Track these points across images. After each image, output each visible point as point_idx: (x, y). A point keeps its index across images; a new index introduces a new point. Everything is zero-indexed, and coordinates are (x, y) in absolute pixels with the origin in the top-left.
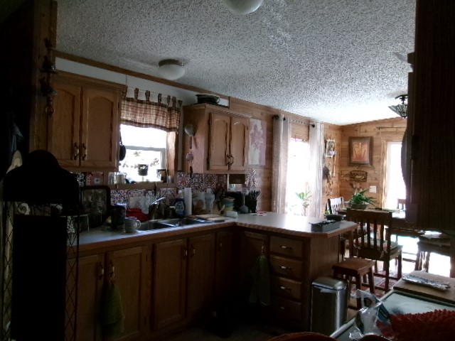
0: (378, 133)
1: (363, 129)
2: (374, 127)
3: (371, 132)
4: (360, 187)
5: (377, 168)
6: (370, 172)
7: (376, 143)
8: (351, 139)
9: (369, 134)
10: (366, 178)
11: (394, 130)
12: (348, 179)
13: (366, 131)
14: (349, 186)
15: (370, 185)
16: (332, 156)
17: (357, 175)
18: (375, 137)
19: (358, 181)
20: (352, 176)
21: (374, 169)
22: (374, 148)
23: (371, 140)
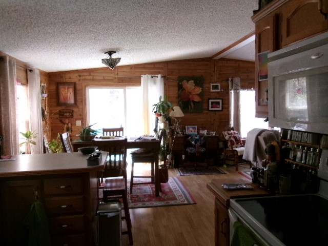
0: (80, 80)
1: (68, 76)
2: (77, 75)
3: (74, 78)
4: (69, 123)
5: (81, 107)
6: (75, 110)
7: (78, 87)
8: (58, 84)
9: (73, 81)
10: (73, 115)
11: (91, 78)
12: (58, 116)
13: (70, 78)
14: (60, 122)
15: (76, 120)
16: (44, 98)
17: (65, 113)
18: (77, 83)
19: (67, 117)
20: (61, 114)
21: (78, 107)
22: (77, 92)
23: (75, 85)
